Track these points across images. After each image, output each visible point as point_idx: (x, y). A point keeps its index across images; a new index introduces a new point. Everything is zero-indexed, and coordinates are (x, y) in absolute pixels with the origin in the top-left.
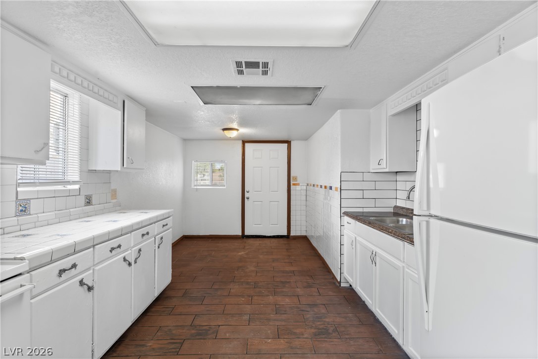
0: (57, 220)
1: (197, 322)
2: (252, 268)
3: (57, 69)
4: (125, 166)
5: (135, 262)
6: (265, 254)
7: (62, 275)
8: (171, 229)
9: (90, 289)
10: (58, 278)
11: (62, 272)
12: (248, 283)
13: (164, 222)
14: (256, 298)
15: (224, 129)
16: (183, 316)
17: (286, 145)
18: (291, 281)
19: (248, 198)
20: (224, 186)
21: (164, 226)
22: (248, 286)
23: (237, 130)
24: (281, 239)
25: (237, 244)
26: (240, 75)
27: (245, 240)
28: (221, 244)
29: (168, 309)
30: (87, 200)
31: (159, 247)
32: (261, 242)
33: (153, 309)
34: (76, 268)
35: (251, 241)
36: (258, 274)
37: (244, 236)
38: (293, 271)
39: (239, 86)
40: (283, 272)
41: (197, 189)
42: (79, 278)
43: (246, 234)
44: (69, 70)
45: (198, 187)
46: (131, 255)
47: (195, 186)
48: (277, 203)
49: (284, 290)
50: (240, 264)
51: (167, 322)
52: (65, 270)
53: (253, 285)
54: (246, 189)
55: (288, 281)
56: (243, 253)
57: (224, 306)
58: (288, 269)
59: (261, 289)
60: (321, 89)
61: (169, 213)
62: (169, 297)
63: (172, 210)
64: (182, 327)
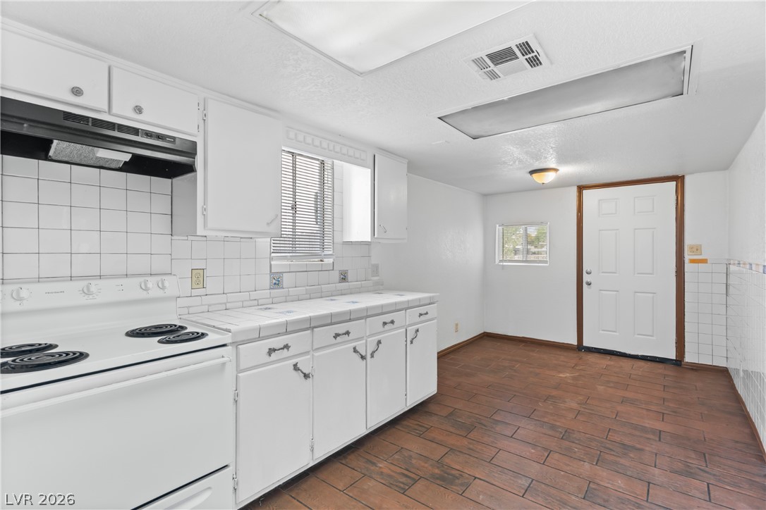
0: (308, 296)
1: (447, 460)
2: (574, 405)
3: (292, 135)
4: (376, 236)
5: (372, 356)
6: (612, 385)
7: (272, 355)
8: (436, 321)
9: (306, 376)
10: (268, 356)
11: (271, 351)
12: (553, 427)
13: (423, 310)
14: (556, 456)
15: (532, 172)
16: (434, 445)
17: (672, 185)
18: (647, 448)
19: (589, 284)
20: (546, 262)
21: (421, 315)
22: (550, 432)
23: (556, 170)
24: (661, 366)
25: (562, 357)
26: (494, 80)
27: (583, 354)
28: (536, 354)
29: (420, 428)
30: (342, 276)
31: (412, 342)
32: (609, 363)
33: (405, 423)
34: (288, 349)
35: (592, 358)
36: (579, 417)
37: (580, 348)
38: (660, 431)
39: (505, 98)
40: (636, 427)
41: (503, 266)
42: (294, 361)
43: (585, 344)
44: (298, 130)
45: (504, 264)
46: (365, 346)
47: (501, 261)
48: (652, 295)
49: (622, 461)
50: (554, 393)
51: (413, 445)
52: (275, 350)
53: (561, 433)
54: (585, 268)
55: (638, 446)
56: (568, 375)
57: (498, 450)
58: (648, 423)
59: (574, 445)
60: (688, 55)
61: (430, 297)
62: (430, 414)
63: (438, 294)
64: (427, 459)
